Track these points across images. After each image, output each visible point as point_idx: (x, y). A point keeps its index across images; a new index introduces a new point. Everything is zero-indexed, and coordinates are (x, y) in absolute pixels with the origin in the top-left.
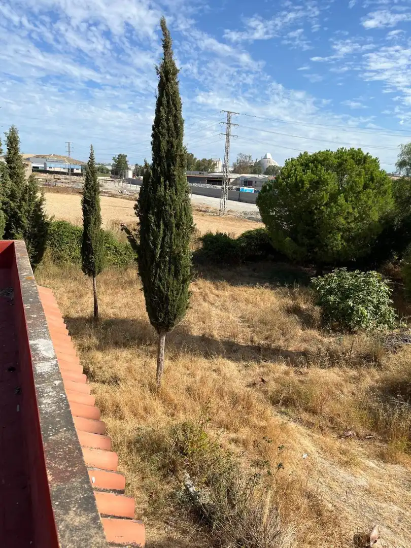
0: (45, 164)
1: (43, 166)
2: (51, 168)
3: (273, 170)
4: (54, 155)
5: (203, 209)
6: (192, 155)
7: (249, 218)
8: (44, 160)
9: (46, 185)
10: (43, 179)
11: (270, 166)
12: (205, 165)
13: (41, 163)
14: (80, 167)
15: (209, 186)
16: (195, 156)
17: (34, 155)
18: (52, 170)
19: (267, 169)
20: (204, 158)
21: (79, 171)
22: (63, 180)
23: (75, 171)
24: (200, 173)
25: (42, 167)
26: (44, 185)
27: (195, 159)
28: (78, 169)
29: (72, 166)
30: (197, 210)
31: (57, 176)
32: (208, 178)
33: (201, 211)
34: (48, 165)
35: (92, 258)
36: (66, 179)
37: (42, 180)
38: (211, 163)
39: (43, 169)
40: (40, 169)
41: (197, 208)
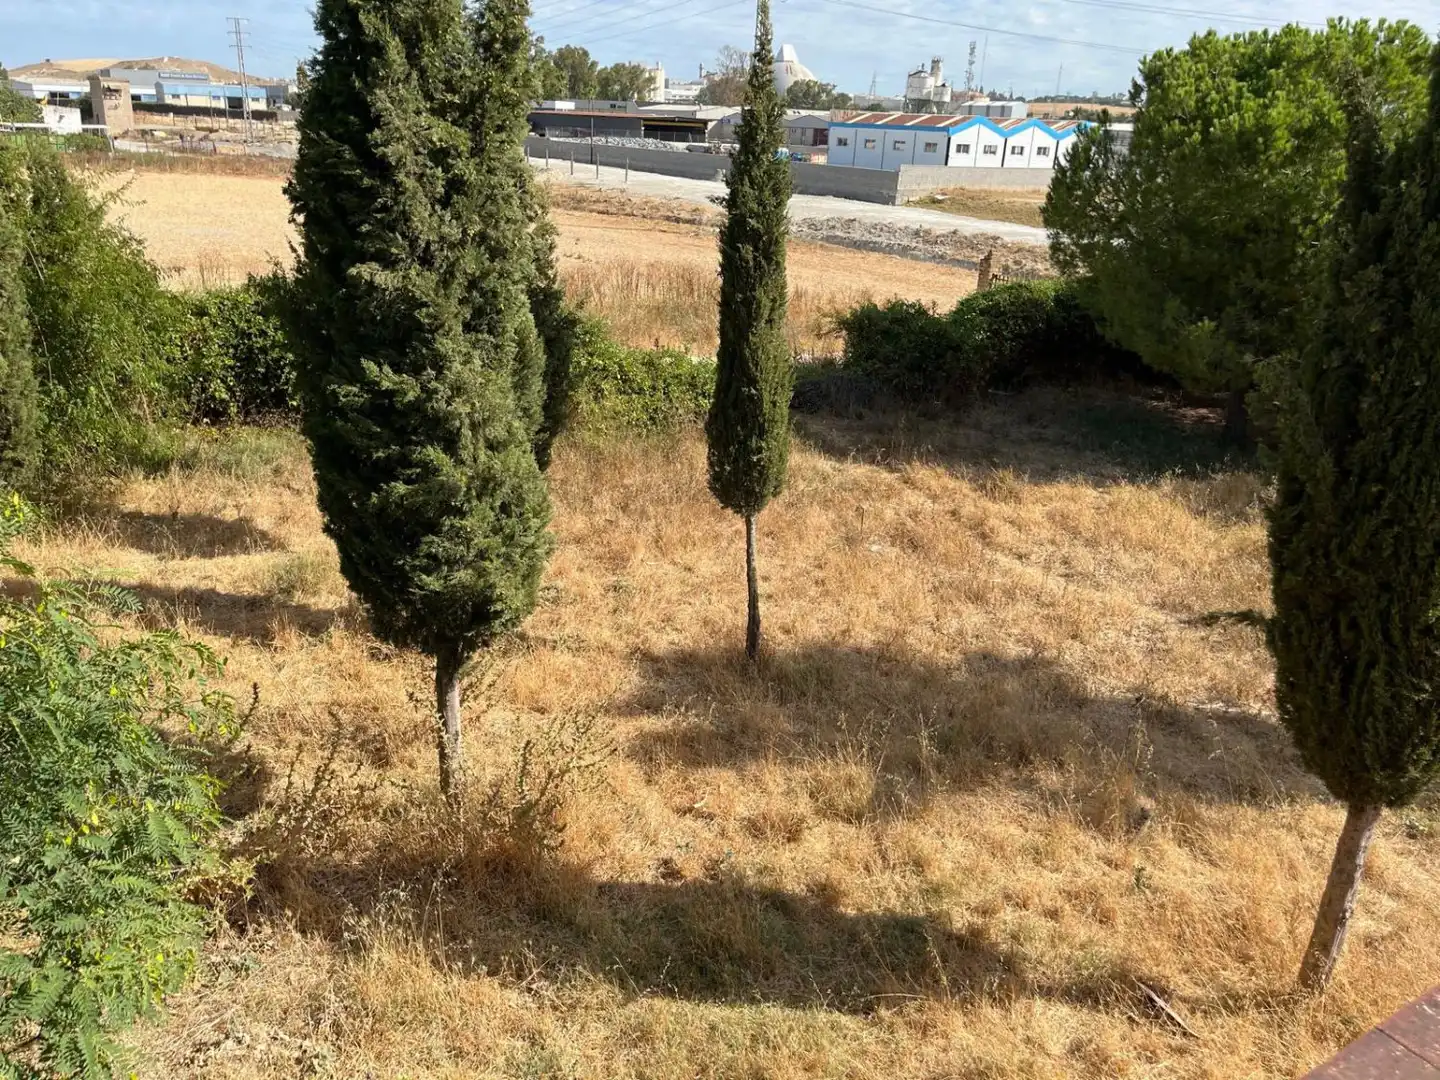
0: (158, 86)
1: (153, 92)
2: (178, 96)
3: (806, 94)
4: (171, 59)
5: (684, 215)
6: (586, 54)
7: (828, 239)
8: (152, 76)
9: (182, 150)
10: (165, 131)
11: (796, 83)
12: (624, 80)
13: (144, 84)
14: (263, 93)
15: (651, 143)
16: (592, 58)
17: (116, 61)
18: (181, 102)
19: (790, 90)
20: (620, 61)
21: (262, 106)
22: (229, 135)
23: (252, 105)
24: (613, 106)
25: (151, 96)
26: (175, 150)
27: (594, 64)
28: (257, 100)
29: (236, 92)
30: (668, 218)
31: (207, 122)
32: (645, 119)
33: (678, 220)
34: (169, 88)
35: (759, 450)
36: (233, 129)
37: (163, 134)
38: (637, 77)
39: (154, 101)
40: (144, 100)
41: (663, 212)
